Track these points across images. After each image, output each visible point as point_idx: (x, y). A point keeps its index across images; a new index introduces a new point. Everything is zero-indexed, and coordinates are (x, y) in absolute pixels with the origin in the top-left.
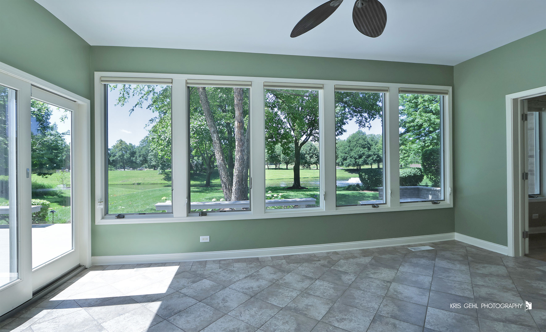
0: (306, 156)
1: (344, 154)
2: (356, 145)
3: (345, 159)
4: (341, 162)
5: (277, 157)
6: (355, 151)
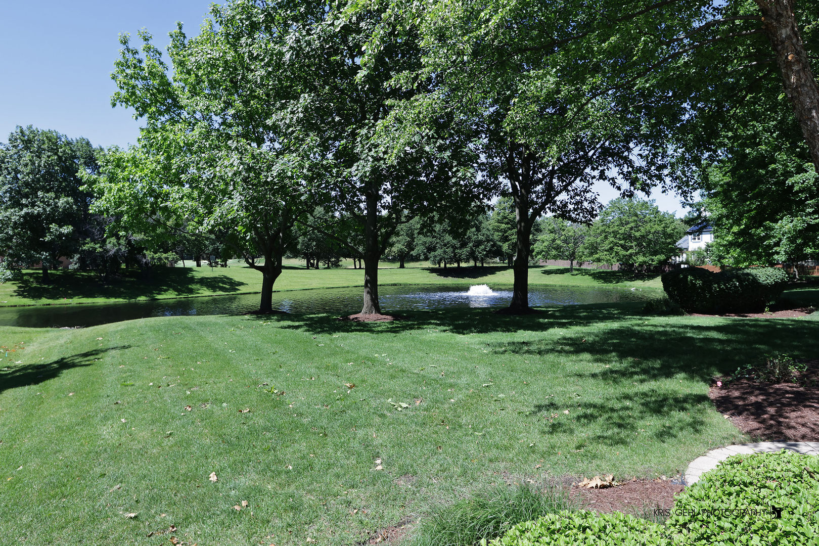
3: (431, 249)
4: (424, 254)
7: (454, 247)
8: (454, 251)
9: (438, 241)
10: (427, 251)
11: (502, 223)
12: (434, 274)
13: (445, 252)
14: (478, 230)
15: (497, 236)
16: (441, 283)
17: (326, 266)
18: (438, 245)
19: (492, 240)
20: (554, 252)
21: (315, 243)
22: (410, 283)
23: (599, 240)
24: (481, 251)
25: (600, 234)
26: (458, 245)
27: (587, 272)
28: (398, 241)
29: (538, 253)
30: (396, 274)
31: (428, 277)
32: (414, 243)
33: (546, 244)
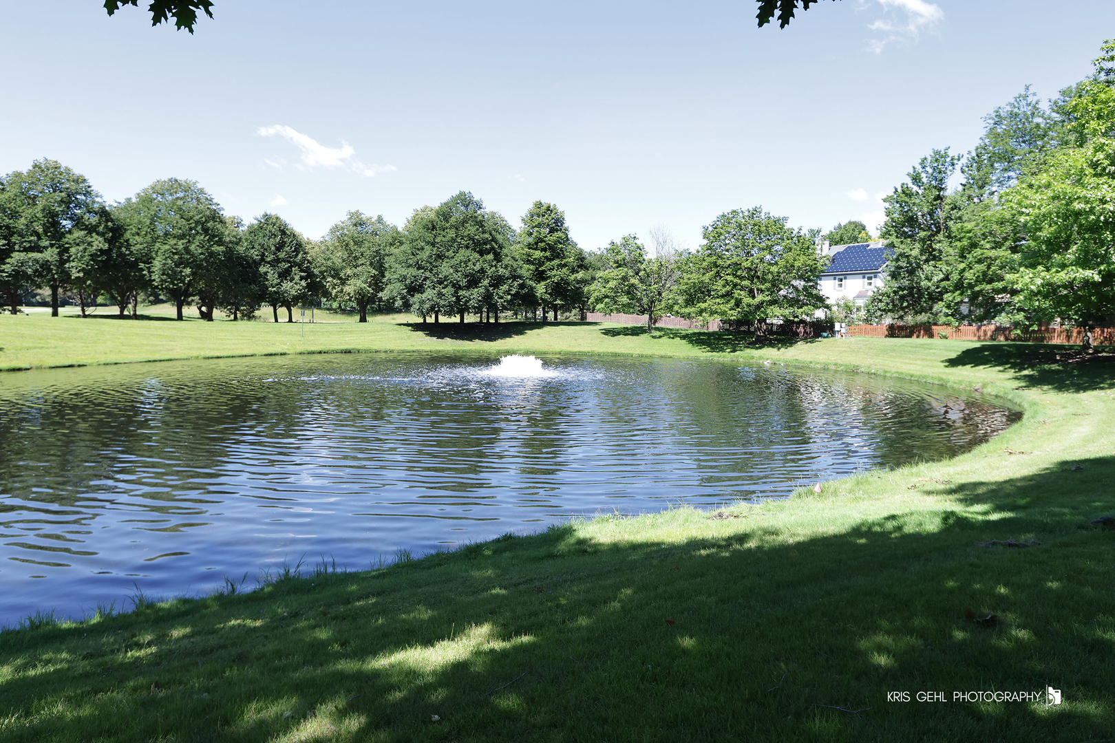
0: (262, 269)
1: (413, 271)
2: (453, 240)
3: (414, 289)
4: (402, 298)
5: (134, 265)
6: (453, 262)
7: (457, 287)
8: (456, 292)
9: (428, 274)
10: (408, 292)
11: (536, 249)
12: (420, 333)
13: (440, 295)
14: (498, 257)
15: (526, 270)
16: (433, 348)
17: (232, 317)
18: (428, 282)
19: (520, 277)
20: (625, 299)
21: (188, 271)
22: (376, 348)
23: (706, 278)
24: (502, 294)
25: (707, 270)
26: (464, 283)
27: (674, 334)
28: (356, 275)
29: (599, 300)
30: (351, 332)
31: (409, 337)
32: (385, 280)
33: (612, 284)
